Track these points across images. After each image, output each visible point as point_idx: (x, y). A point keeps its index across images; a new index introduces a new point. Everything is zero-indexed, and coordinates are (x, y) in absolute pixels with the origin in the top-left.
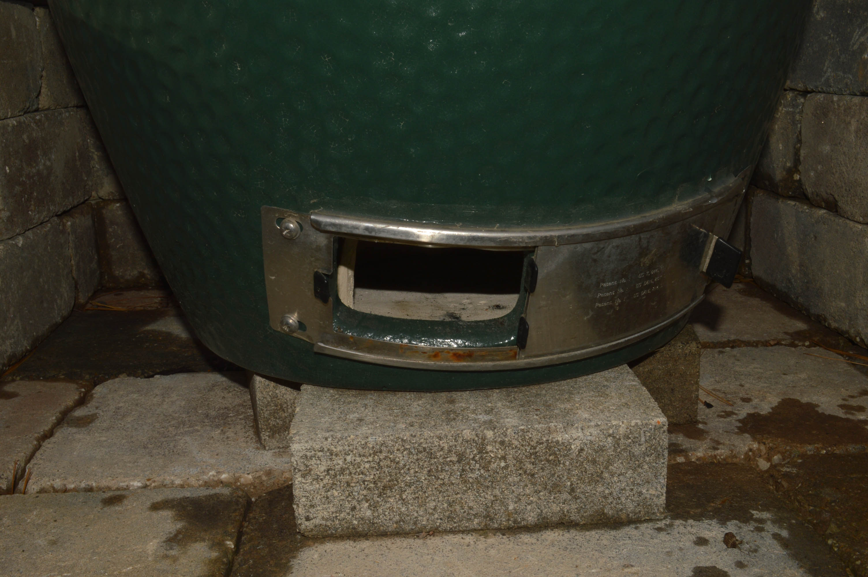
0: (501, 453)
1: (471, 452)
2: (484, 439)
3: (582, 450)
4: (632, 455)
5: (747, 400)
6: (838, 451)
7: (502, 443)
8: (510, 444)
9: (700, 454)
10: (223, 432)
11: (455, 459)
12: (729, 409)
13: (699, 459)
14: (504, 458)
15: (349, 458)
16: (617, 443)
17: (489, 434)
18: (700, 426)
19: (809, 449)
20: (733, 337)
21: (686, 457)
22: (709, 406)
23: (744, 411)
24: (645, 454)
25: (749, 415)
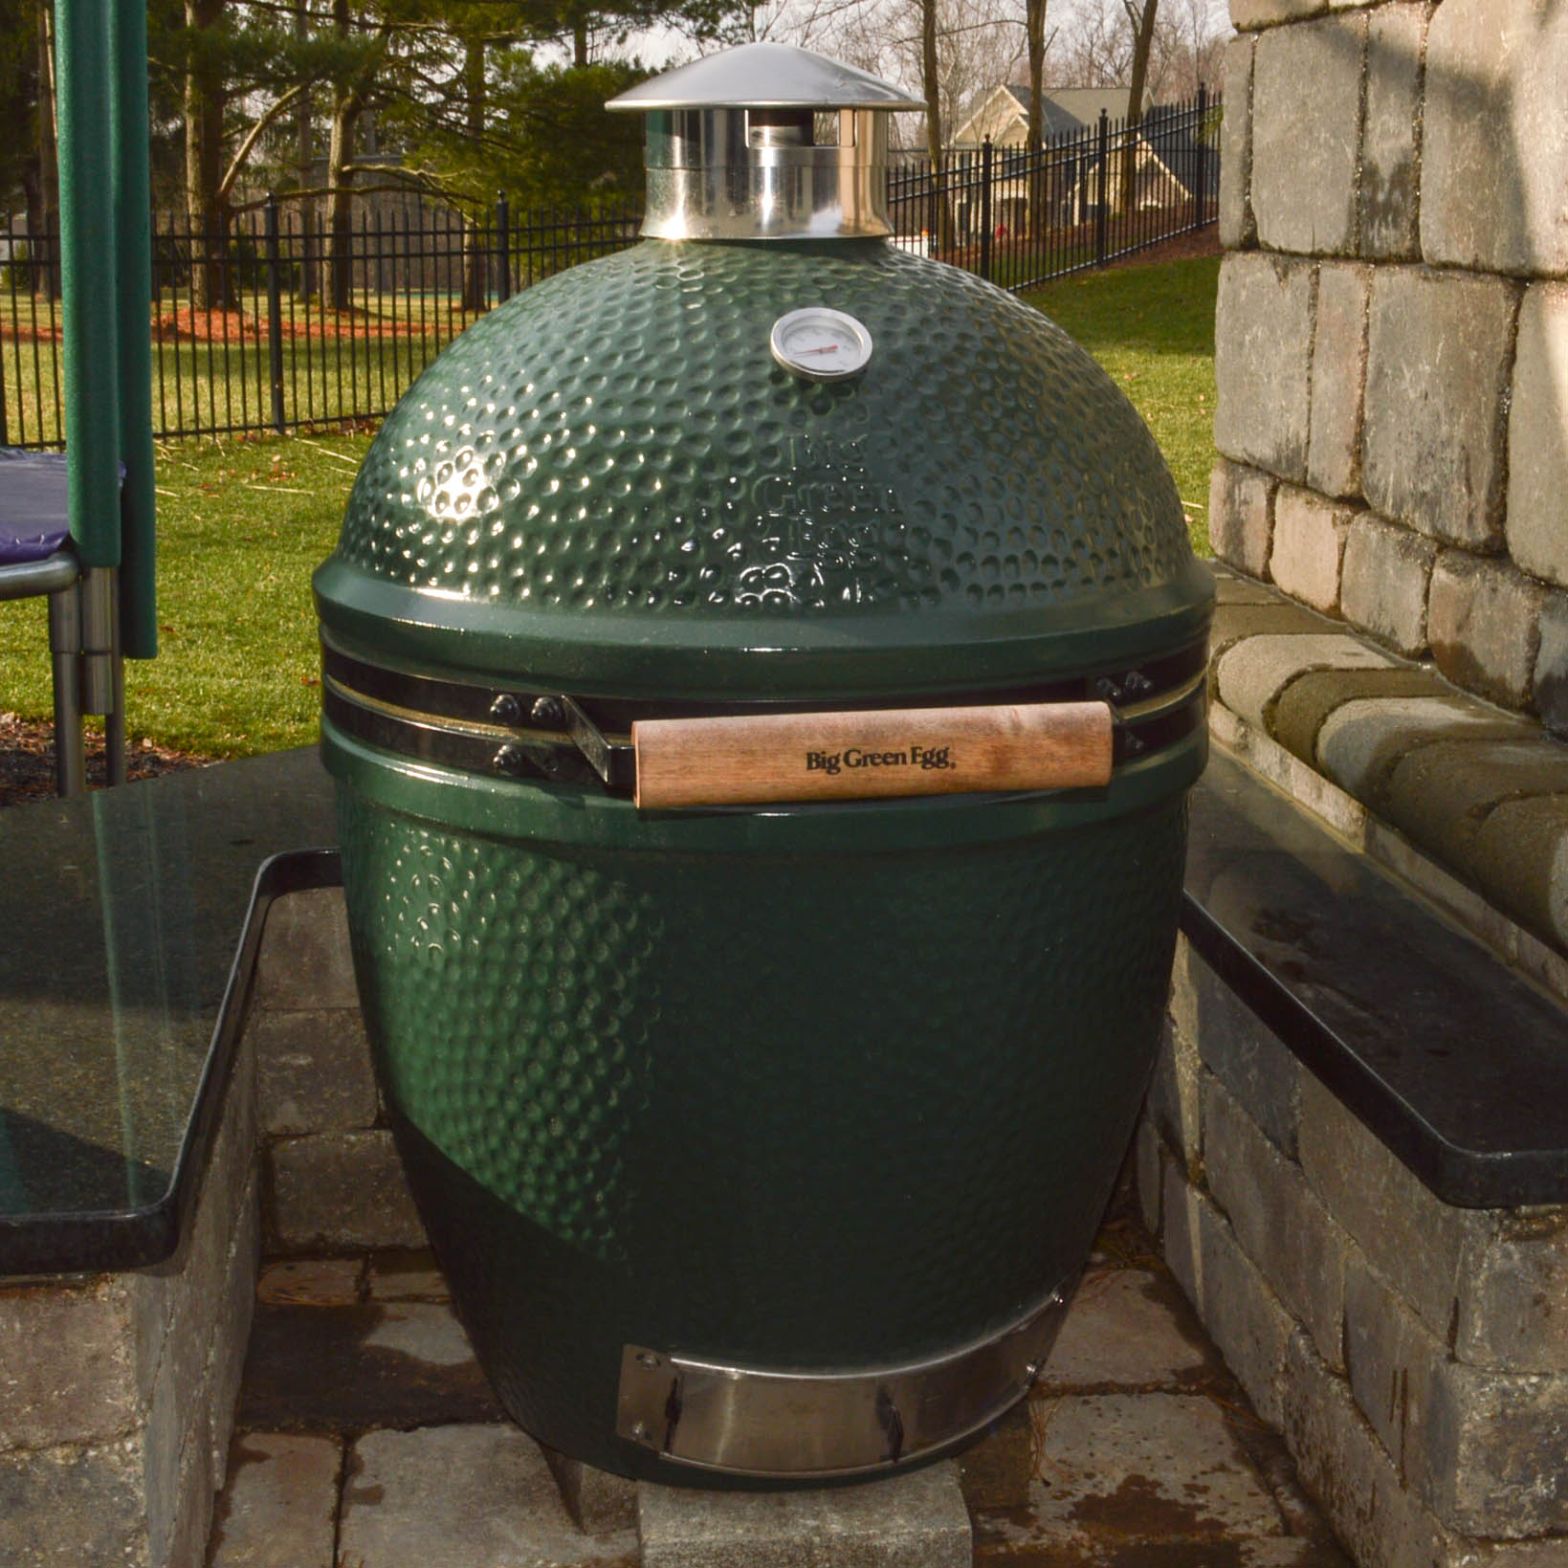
0: (826, 1556)
1: (801, 1555)
2: (812, 1543)
3: (896, 1553)
4: (940, 1558)
5: (1089, 1476)
6: (1159, 1541)
7: (827, 1547)
8: (834, 1548)
9: (1021, 1544)
10: (532, 1513)
11: (785, 1560)
12: (1067, 1488)
13: (1020, 1549)
14: (828, 1560)
15: (695, 1561)
16: (927, 1546)
17: (817, 1539)
18: (1031, 1510)
19: (1132, 1539)
20: (1108, 1377)
21: (1008, 1546)
22: (1047, 1484)
23: (1084, 1489)
24: (952, 1556)
25: (1087, 1497)
